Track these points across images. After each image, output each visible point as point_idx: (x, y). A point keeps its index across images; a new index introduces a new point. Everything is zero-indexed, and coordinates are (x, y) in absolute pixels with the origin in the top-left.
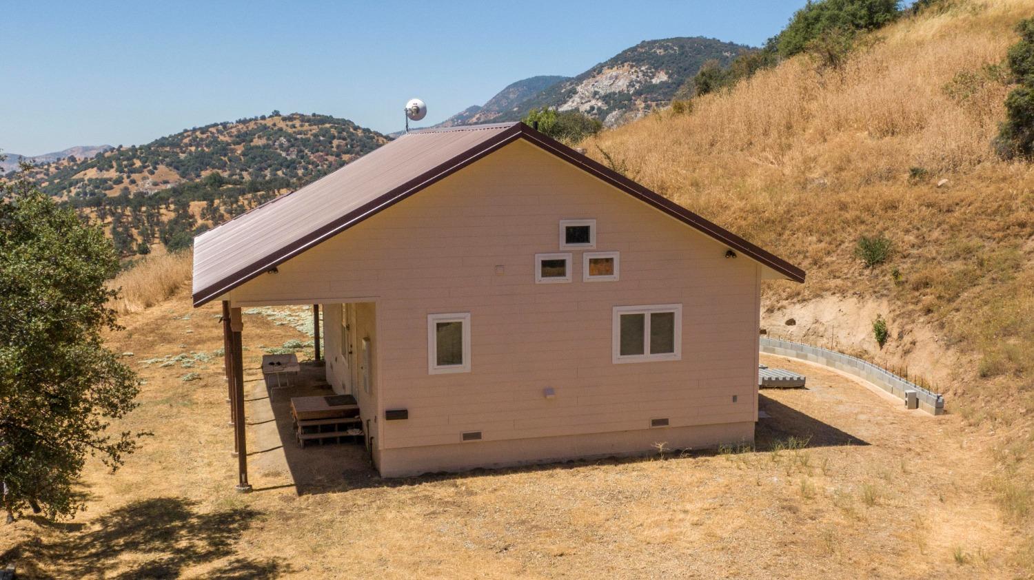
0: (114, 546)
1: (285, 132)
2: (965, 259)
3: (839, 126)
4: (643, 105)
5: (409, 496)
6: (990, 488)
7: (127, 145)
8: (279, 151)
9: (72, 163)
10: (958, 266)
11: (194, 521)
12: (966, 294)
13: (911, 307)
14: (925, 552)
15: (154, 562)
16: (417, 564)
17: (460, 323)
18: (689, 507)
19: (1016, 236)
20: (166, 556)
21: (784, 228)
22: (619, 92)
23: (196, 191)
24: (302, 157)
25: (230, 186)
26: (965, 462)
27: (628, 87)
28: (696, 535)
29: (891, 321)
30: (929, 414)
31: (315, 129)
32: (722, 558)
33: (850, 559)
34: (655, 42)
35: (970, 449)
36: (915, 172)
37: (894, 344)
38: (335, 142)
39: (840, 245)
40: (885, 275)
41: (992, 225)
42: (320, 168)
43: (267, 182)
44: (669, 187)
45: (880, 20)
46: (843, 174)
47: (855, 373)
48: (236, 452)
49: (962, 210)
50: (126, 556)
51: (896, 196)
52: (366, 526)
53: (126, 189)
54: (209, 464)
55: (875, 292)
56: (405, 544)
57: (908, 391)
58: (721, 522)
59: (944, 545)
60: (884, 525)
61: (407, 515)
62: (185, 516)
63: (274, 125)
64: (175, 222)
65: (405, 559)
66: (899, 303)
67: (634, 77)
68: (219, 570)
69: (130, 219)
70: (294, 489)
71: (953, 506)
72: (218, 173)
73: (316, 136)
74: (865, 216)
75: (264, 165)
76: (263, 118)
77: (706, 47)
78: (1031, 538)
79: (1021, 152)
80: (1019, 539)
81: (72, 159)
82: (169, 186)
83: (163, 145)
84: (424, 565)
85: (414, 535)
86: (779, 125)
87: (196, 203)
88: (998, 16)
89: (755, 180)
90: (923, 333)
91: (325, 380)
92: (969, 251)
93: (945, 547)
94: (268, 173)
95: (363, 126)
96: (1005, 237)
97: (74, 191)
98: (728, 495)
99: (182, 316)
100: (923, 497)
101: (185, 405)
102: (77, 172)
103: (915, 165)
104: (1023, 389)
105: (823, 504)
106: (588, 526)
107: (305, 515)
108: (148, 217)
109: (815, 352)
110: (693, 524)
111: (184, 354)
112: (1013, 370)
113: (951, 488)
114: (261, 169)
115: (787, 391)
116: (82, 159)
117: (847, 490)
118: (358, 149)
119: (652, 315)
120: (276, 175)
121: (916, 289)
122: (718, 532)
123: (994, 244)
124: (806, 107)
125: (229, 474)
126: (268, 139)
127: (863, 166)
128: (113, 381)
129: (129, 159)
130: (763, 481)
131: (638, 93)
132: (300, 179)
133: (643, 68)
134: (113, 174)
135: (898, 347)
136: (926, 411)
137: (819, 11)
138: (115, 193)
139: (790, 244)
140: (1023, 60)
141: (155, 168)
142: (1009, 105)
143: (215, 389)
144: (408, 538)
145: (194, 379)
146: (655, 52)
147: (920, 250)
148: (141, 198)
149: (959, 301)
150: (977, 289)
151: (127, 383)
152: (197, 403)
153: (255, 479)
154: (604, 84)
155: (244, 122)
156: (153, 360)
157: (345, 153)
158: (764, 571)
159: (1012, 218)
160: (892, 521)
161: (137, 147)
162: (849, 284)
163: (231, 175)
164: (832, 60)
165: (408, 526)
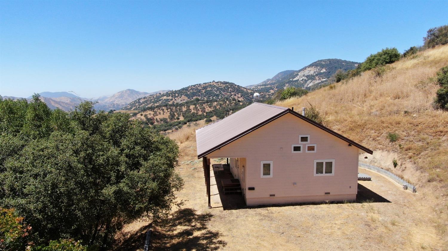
0: (176, 223)
1: (216, 86)
2: (422, 141)
3: (381, 95)
4: (318, 78)
5: (255, 213)
6: (432, 221)
7: (174, 90)
8: (214, 91)
9: (160, 95)
10: (420, 144)
11: (196, 217)
12: (423, 153)
13: (405, 156)
14: (411, 244)
15: (186, 230)
16: (258, 237)
17: (270, 164)
18: (337, 222)
19: (439, 135)
20: (189, 228)
21: (364, 128)
22: (311, 75)
23: (192, 103)
24: (220, 93)
25: (201, 101)
26: (423, 211)
27: (314, 73)
28: (339, 233)
29: (398, 160)
30: (411, 192)
31: (224, 86)
32: (348, 242)
33: (387, 245)
34: (322, 60)
35: (425, 206)
36: (406, 112)
37: (399, 167)
38: (230, 89)
39: (382, 134)
40: (396, 145)
41: (431, 131)
42: (225, 96)
43: (211, 100)
44: (328, 113)
45: (393, 60)
46: (383, 111)
47: (386, 175)
48: (207, 195)
49: (421, 126)
50: (179, 227)
51: (400, 120)
52: (243, 223)
53: (174, 102)
54: (200, 198)
55: (393, 150)
56: (254, 229)
57: (404, 184)
58: (347, 228)
59: (417, 242)
60: (398, 233)
61: (254, 219)
62: (194, 215)
63: (213, 84)
64: (186, 111)
65: (254, 235)
66: (401, 154)
67: (315, 70)
68: (203, 234)
69: (175, 110)
70: (222, 208)
71: (420, 227)
72: (198, 98)
73: (224, 87)
74: (390, 126)
75: (210, 95)
76: (210, 82)
77: (337, 61)
78: (446, 242)
79: (441, 108)
80: (442, 241)
81: (160, 94)
82: (185, 101)
83: (183, 90)
84: (260, 237)
85: (256, 226)
86: (362, 94)
87: (192, 106)
88: (432, 60)
89: (355, 112)
90: (409, 165)
91: (230, 171)
92: (424, 139)
93: (418, 243)
94: (211, 97)
95: (237, 85)
96: (436, 135)
97: (160, 102)
98: (348, 219)
99: (190, 147)
100: (410, 223)
101: (192, 178)
102: (161, 97)
103: (406, 110)
104: (442, 187)
105: (378, 224)
106: (306, 227)
107: (226, 217)
108: (179, 110)
109: (374, 168)
110: (338, 229)
111: (191, 160)
112: (439, 180)
113: (419, 220)
114: (209, 97)
115: (365, 181)
116: (163, 94)
117: (386, 220)
118: (236, 91)
119: (326, 162)
120: (213, 98)
121: (406, 150)
122: (346, 232)
123: (432, 137)
124: (370, 88)
125: (205, 202)
126: (212, 88)
127: (389, 109)
128: (177, 181)
129: (174, 94)
130: (359, 215)
131: (317, 75)
132: (220, 99)
133: (318, 68)
134: (170, 98)
135: (400, 168)
136: (410, 191)
137: (374, 57)
138: (171, 103)
139: (366, 133)
140: (442, 80)
141: (181, 96)
142: (437, 94)
143: (200, 173)
144: (255, 228)
145: (195, 169)
146: (322, 63)
147: (408, 138)
148: (178, 105)
149: (420, 155)
150: (427, 152)
151: (181, 182)
152: (196, 177)
153: (212, 205)
154: (306, 72)
155: (205, 84)
156: (184, 162)
157: (232, 92)
158: (361, 247)
159: (438, 129)
160: (400, 231)
161: (177, 90)
162: (385, 147)
163: (201, 98)
164: (379, 74)
165: (254, 223)
